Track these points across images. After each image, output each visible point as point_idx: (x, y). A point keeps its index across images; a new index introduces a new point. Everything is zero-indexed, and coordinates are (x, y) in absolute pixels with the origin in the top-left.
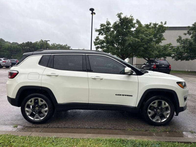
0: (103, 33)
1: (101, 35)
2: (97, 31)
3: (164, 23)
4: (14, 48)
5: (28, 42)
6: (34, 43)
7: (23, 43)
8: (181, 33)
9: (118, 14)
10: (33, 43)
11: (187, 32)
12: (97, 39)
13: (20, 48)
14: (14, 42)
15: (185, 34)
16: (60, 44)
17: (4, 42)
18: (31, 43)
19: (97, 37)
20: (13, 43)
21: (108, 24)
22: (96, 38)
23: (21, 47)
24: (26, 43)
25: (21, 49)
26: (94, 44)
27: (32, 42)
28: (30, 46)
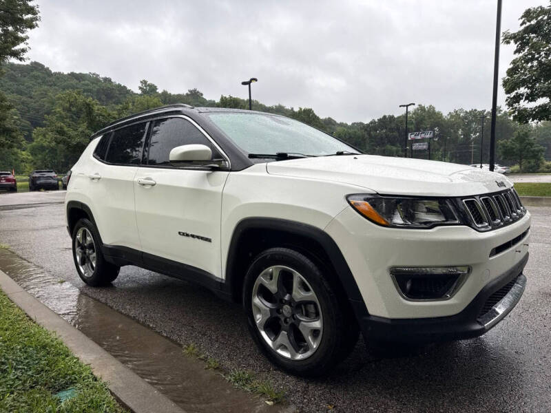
4: (350, 137)
5: (385, 117)
6: (399, 117)
7: (373, 122)
10: (396, 116)
13: (363, 136)
14: (355, 123)
16: (476, 110)
17: (334, 125)
18: (392, 118)
20: (353, 124)
23: (366, 133)
24: (379, 120)
25: (366, 136)
27: (393, 116)
28: (389, 127)
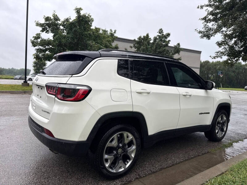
0: (48, 29)
1: (46, 33)
2: (38, 24)
3: (113, 32)
8: (127, 46)
9: (76, 9)
11: (133, 46)
12: (38, 37)
15: (131, 47)
19: (37, 34)
21: (56, 18)
22: (35, 35)
26: (31, 44)
